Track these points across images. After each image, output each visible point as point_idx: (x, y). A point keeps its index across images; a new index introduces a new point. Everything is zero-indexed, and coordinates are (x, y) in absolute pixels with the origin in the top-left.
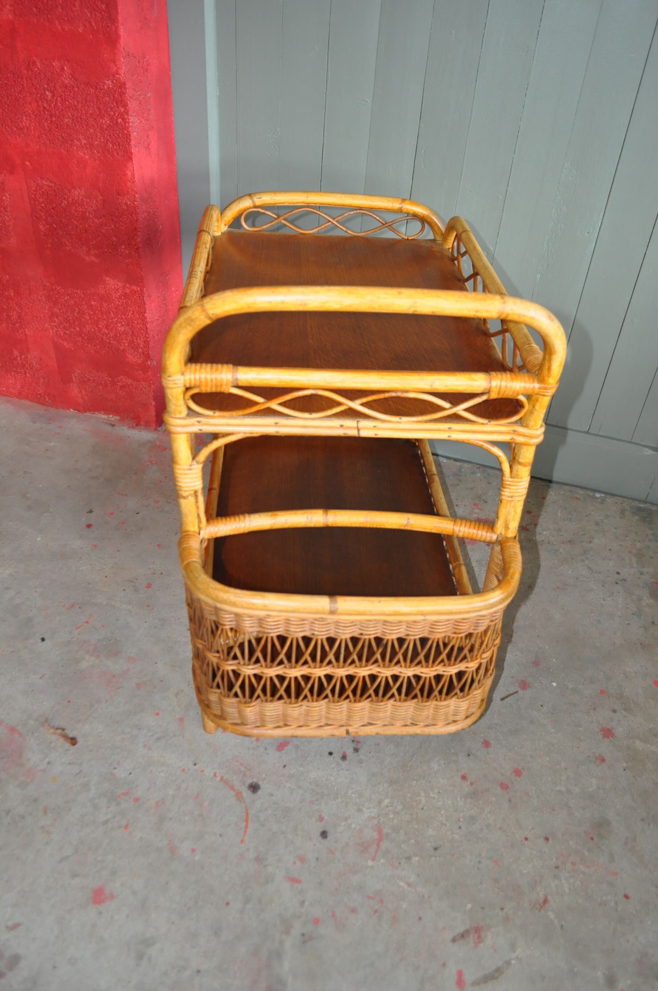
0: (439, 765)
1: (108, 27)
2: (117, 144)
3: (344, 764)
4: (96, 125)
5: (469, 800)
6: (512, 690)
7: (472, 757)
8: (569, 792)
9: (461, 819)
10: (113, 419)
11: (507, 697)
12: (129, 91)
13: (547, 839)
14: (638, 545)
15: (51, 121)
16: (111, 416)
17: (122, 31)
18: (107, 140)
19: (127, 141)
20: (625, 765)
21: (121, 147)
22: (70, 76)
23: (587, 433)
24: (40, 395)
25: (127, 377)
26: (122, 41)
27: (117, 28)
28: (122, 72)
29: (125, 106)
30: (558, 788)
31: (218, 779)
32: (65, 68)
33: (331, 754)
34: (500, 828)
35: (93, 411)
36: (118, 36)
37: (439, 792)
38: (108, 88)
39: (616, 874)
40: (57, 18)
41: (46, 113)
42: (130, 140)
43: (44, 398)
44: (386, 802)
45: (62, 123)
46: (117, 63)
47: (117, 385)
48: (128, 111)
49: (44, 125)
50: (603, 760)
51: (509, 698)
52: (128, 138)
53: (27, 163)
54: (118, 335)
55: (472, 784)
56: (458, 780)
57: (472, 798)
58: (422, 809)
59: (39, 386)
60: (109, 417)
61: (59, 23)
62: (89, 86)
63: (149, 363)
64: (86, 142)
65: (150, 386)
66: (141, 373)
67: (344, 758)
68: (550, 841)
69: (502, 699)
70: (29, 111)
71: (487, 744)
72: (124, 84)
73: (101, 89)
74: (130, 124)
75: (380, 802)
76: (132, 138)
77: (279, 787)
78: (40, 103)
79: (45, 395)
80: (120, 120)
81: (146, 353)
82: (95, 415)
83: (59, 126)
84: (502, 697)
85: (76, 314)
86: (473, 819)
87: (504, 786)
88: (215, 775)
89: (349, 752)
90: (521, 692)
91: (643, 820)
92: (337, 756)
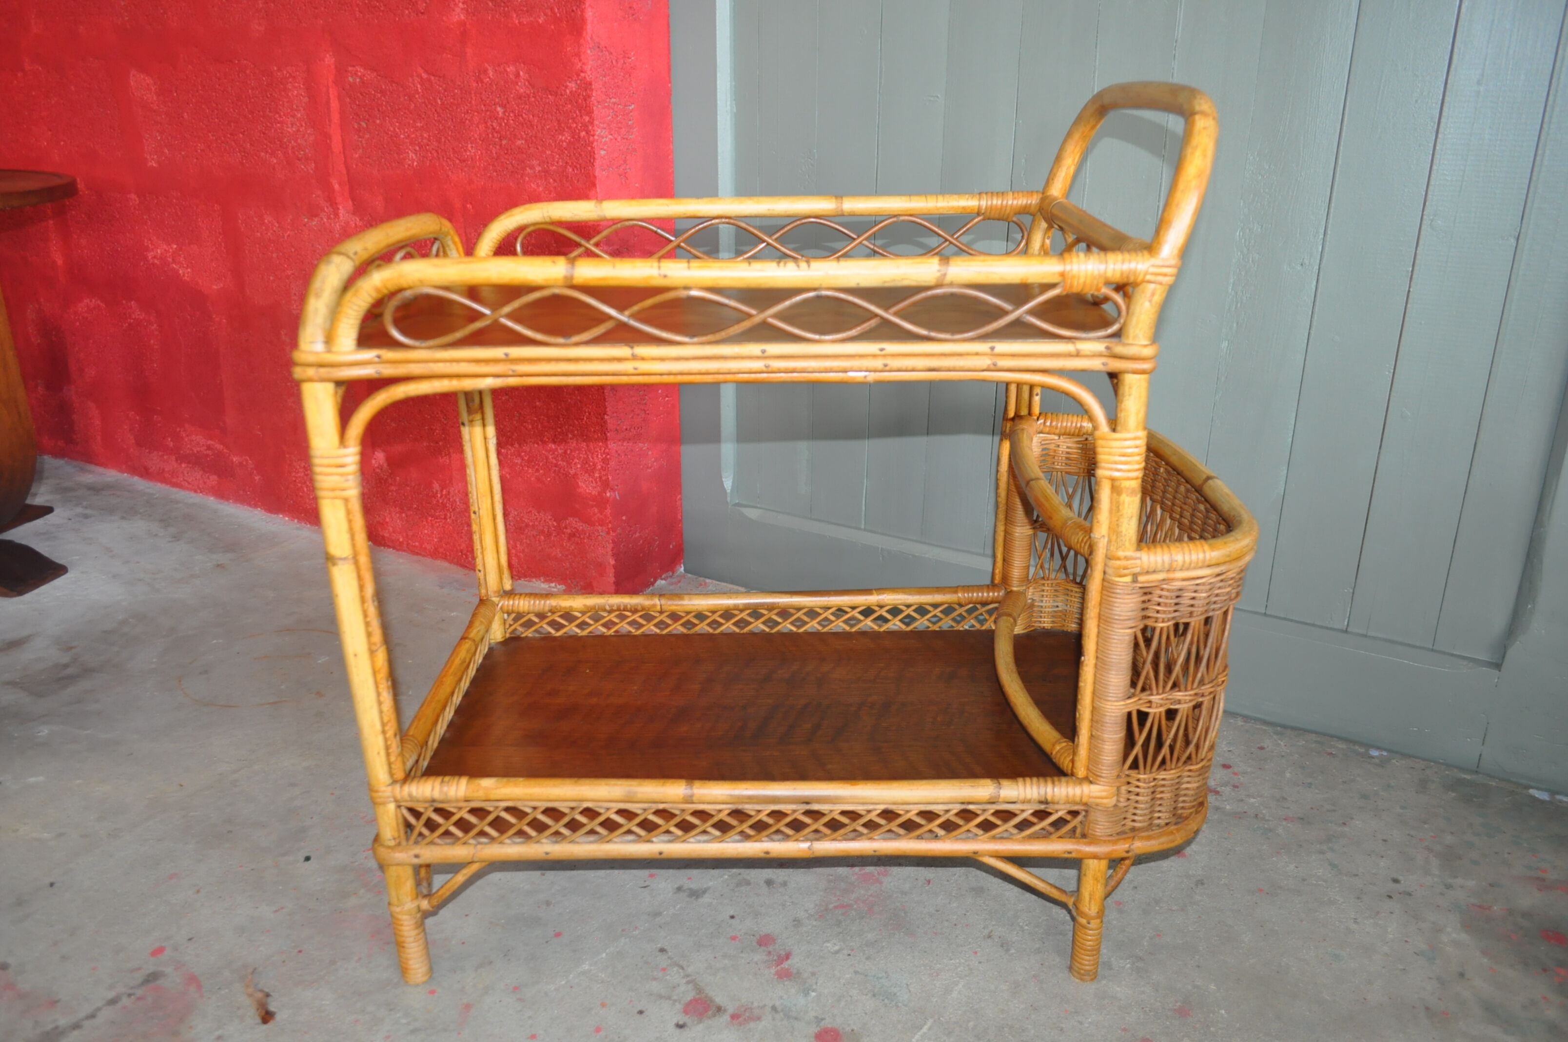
1: (573, 11)
2: (578, 166)
4: (553, 144)
10: (555, 590)
12: (596, 94)
14: (1449, 839)
15: (501, 145)
16: (553, 585)
17: (589, 14)
18: (567, 163)
19: (590, 161)
21: (583, 171)
22: (527, 83)
23: (1346, 631)
24: (461, 551)
25: (577, 520)
26: (589, 27)
27: (583, 11)
28: (588, 68)
29: (590, 113)
32: (521, 73)
35: (531, 576)
36: (583, 20)
38: (571, 92)
40: (515, 11)
41: (496, 135)
42: (594, 159)
43: (466, 555)
45: (513, 147)
46: (582, 57)
47: (564, 533)
48: (593, 120)
49: (491, 152)
52: (592, 155)
53: (468, 206)
54: (569, 452)
59: (461, 537)
60: (550, 587)
61: (517, 16)
62: (548, 92)
63: (608, 494)
64: (540, 169)
65: (608, 533)
66: (596, 510)
70: (476, 136)
72: (590, 84)
73: (562, 95)
74: (596, 137)
76: (596, 156)
78: (489, 123)
79: (467, 551)
80: (583, 134)
81: (604, 478)
82: (531, 584)
83: (510, 151)
85: (515, 422)
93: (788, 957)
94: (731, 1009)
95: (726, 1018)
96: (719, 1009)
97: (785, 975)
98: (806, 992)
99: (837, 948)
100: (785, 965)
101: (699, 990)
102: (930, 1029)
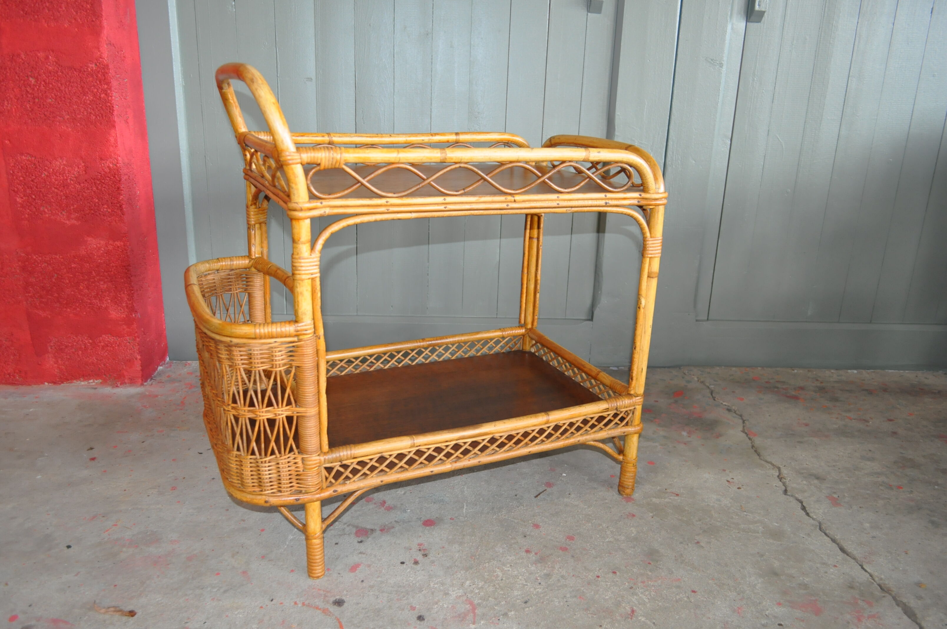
0: (503, 548)
1: (93, 21)
2: (100, 115)
3: (418, 567)
4: (79, 102)
5: (539, 565)
6: (541, 490)
7: (528, 537)
8: (617, 540)
9: (538, 578)
10: (94, 384)
11: (539, 494)
12: (112, 72)
13: (614, 573)
15: (34, 102)
16: (91, 381)
17: (105, 23)
18: (91, 113)
19: (110, 112)
20: (651, 514)
21: (104, 118)
22: (55, 63)
24: (9, 374)
25: (109, 335)
26: (105, 32)
27: (101, 22)
28: (105, 55)
29: (108, 83)
30: (607, 540)
31: (300, 605)
32: (50, 57)
33: (403, 563)
34: (573, 576)
35: (72, 379)
36: (101, 27)
37: (511, 566)
38: (92, 70)
39: (679, 579)
40: (44, 18)
41: (29, 96)
42: (113, 110)
43: (14, 376)
44: (468, 583)
45: (45, 103)
46: (101, 49)
47: (99, 346)
48: (111, 87)
49: (26, 106)
50: (634, 516)
51: (541, 495)
52: (111, 109)
53: (6, 142)
54: (100, 293)
55: (536, 554)
56: (524, 554)
57: (541, 563)
58: (502, 580)
59: (8, 365)
60: (89, 383)
61: (45, 22)
62: (73, 70)
63: (134, 315)
64: (68, 117)
65: (135, 340)
66: (125, 327)
67: (416, 563)
68: (618, 573)
69: (536, 497)
70: (12, 96)
71: (537, 526)
72: (108, 65)
73: (85, 71)
74: (113, 98)
75: (462, 585)
76: (114, 109)
77: (363, 596)
78: (23, 88)
79: (15, 373)
80: (103, 96)
81: (130, 306)
82: (73, 384)
83: (42, 106)
84: (535, 495)
85: (54, 280)
86: (548, 576)
87: (564, 549)
88: (296, 603)
89: (420, 558)
90: (549, 490)
91: (681, 543)
92: (409, 563)
93: (384, 502)
94: (377, 528)
95: (378, 532)
96: (372, 530)
97: (389, 509)
98: (405, 511)
99: (403, 492)
100: (386, 505)
101: (357, 527)
102: (467, 506)
